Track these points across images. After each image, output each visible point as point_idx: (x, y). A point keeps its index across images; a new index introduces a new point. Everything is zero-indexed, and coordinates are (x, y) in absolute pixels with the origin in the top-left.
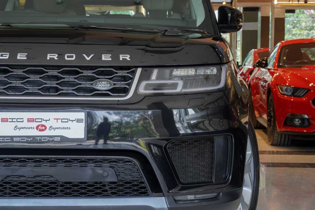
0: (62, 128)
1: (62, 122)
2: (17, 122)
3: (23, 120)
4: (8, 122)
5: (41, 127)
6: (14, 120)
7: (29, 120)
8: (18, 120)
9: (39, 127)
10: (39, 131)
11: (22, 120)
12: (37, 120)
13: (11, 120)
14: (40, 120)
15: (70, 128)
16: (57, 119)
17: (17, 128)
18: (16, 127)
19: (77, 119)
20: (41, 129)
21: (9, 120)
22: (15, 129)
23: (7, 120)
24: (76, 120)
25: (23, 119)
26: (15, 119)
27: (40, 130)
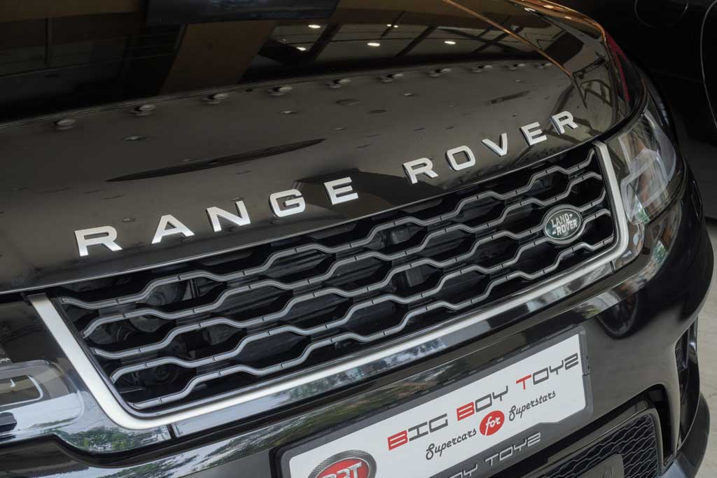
0: (537, 401)
1: (535, 383)
2: (432, 430)
3: (447, 420)
4: (406, 442)
5: (491, 421)
6: (422, 430)
7: (463, 413)
8: (434, 425)
9: (487, 424)
10: (487, 435)
11: (442, 421)
12: (480, 405)
13: (414, 433)
14: (487, 401)
15: (554, 393)
16: (523, 380)
17: (433, 450)
18: (430, 449)
19: (566, 360)
20: (492, 426)
21: (410, 435)
22: (430, 455)
23: (405, 437)
24: (565, 363)
25: (445, 415)
26: (425, 424)
27: (492, 431)
